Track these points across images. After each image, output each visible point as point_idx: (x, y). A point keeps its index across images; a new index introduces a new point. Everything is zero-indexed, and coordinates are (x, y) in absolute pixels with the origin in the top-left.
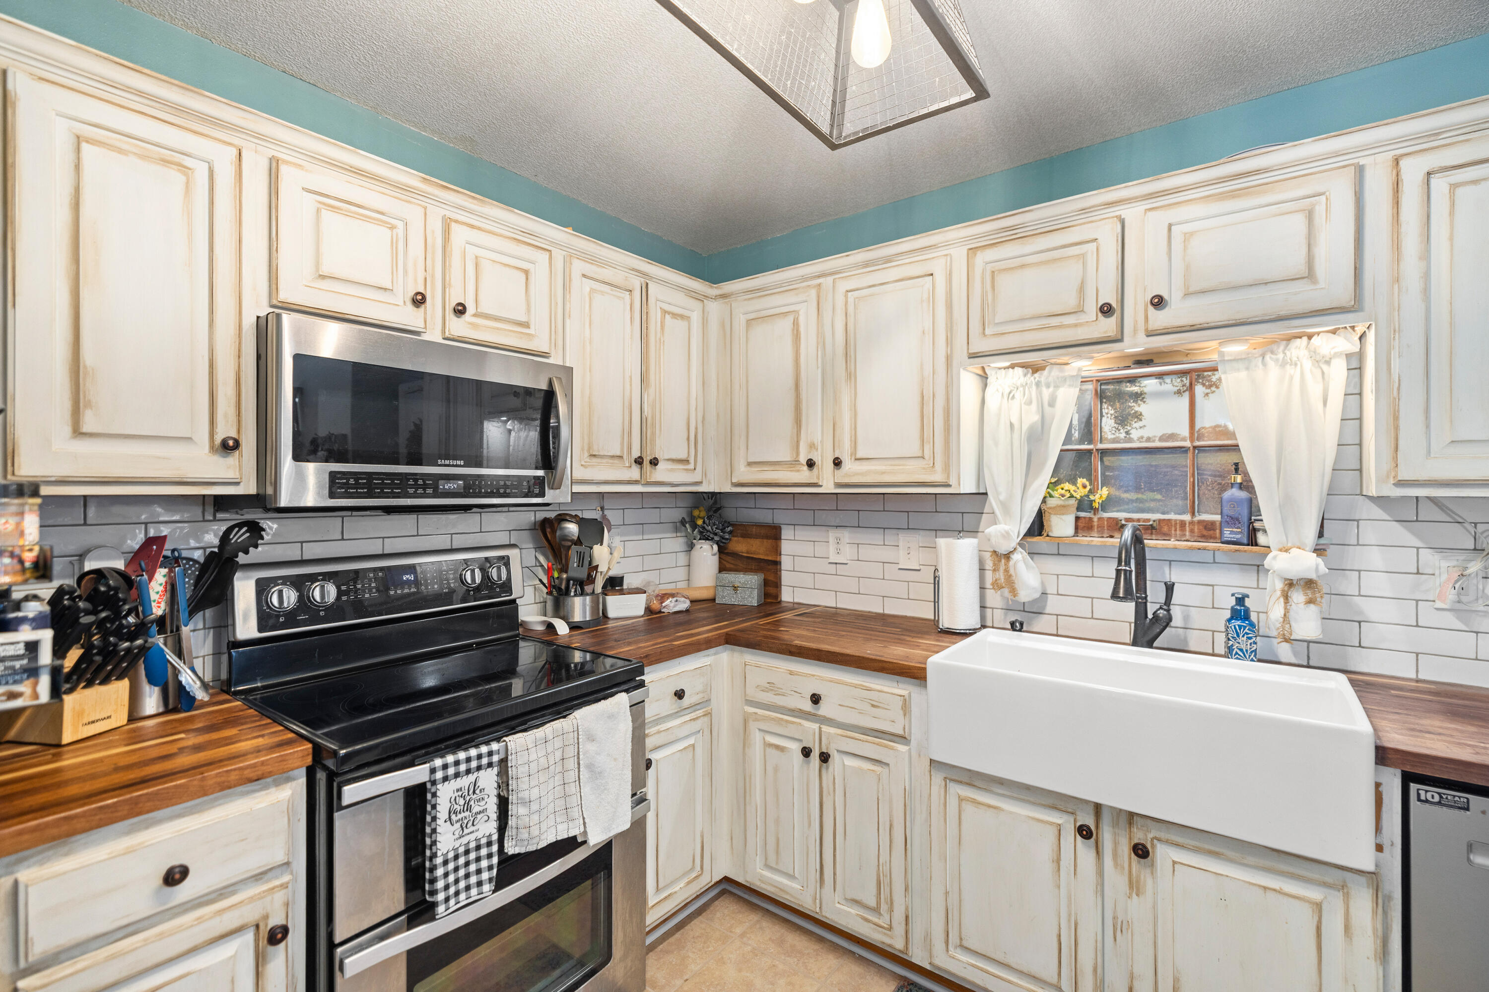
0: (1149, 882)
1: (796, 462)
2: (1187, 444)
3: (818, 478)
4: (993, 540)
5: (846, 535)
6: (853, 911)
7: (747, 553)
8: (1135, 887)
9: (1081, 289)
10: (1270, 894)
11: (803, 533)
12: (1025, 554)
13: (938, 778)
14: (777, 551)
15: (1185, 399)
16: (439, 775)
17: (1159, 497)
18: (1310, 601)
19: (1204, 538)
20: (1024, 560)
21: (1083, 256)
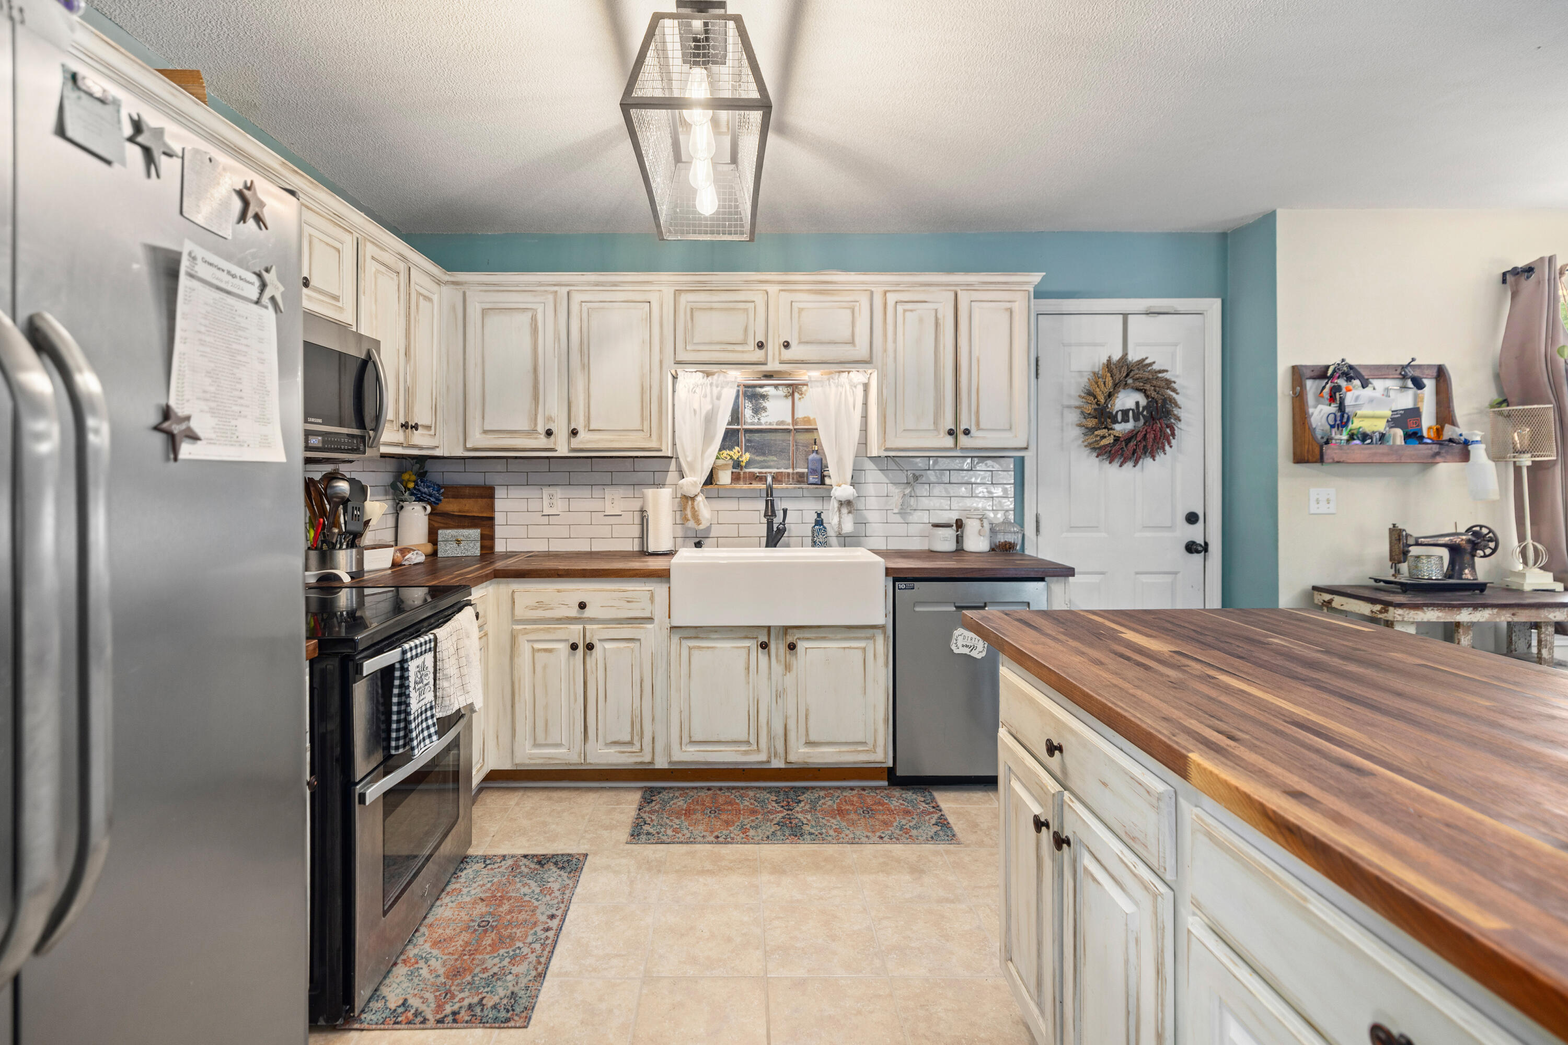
0: (795, 662)
1: (534, 431)
2: (791, 427)
3: (555, 444)
4: (685, 488)
5: (558, 492)
6: (612, 751)
7: (460, 512)
8: (788, 668)
9: (746, 330)
10: (847, 650)
11: (515, 492)
12: (704, 497)
13: (675, 639)
14: (492, 508)
15: (790, 400)
16: (409, 655)
17: (775, 459)
18: (850, 512)
19: (799, 482)
20: (703, 501)
21: (746, 310)
